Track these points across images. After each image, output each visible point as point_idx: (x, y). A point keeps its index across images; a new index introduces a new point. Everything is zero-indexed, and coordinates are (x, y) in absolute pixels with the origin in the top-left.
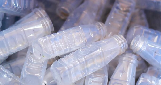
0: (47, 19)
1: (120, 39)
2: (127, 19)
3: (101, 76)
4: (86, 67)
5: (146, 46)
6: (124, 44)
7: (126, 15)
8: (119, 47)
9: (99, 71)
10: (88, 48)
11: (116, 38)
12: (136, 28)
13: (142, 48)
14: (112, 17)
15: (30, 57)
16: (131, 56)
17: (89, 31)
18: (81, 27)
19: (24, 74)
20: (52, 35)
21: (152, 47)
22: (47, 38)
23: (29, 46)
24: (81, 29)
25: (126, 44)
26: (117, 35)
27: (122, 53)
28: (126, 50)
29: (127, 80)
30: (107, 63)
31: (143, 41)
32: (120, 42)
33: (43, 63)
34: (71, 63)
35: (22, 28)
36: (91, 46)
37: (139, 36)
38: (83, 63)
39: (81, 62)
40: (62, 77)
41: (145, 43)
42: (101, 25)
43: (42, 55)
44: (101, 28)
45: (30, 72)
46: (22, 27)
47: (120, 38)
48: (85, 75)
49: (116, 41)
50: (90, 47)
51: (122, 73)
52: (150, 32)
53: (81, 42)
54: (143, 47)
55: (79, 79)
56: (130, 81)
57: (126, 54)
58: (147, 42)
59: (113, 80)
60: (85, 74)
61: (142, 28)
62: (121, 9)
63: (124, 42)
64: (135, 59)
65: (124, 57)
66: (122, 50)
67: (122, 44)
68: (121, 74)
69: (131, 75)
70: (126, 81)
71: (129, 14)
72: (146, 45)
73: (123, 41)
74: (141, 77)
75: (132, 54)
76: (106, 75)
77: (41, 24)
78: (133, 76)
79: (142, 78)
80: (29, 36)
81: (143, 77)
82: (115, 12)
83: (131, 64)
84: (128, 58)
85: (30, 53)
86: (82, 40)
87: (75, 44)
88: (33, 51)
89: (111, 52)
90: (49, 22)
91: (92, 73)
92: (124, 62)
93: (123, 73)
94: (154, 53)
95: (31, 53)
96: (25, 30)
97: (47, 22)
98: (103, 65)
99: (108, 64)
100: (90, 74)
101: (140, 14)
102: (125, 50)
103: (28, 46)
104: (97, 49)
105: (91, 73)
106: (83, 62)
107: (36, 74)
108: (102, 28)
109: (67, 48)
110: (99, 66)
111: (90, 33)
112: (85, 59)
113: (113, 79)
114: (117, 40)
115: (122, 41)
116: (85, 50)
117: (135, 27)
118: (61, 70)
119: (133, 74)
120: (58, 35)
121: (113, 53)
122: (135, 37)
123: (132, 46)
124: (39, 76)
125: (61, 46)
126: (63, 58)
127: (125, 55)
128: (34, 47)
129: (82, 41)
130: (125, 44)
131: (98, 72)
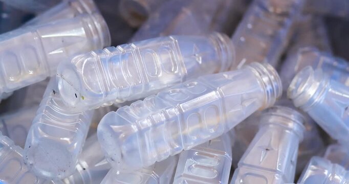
0: (96, 19)
1: (264, 73)
2: (284, 35)
3: (216, 155)
4: (181, 133)
5: (325, 94)
6: (274, 84)
7: (281, 24)
8: (262, 90)
9: (211, 142)
10: (189, 87)
11: (255, 68)
12: (304, 53)
13: (315, 97)
14: (250, 26)
15: (51, 101)
16: (290, 114)
17: (194, 50)
18: (175, 39)
19: (33, 137)
20: (107, 50)
21: (338, 95)
22: (92, 56)
23: (51, 76)
24: (175, 42)
25: (277, 84)
26: (258, 64)
27: (267, 107)
28: (277, 99)
29: (278, 169)
30: (231, 127)
31: (319, 81)
32: (265, 79)
33: (81, 117)
34: (147, 118)
35: (35, 33)
36: (196, 83)
37: (311, 68)
38: (173, 121)
39: (170, 116)
40: (124, 152)
41: (324, 85)
42: (222, 39)
43: (80, 94)
44: (221, 46)
45: (47, 134)
46: (36, 31)
47: (265, 70)
48: (178, 149)
49: (256, 77)
50: (193, 87)
51: (266, 151)
52: (335, 63)
53: (174, 71)
54: (317, 93)
55: (164, 158)
56: (283, 170)
57: (277, 108)
58: (329, 83)
59: (244, 166)
60: (178, 147)
61: (316, 54)
62: (271, 10)
63: (275, 80)
64: (298, 122)
65: (272, 115)
66: (268, 98)
67: (269, 84)
68: (263, 153)
69: (286, 159)
70: (275, 171)
71: (288, 22)
72: (325, 89)
73: (272, 77)
74: (310, 164)
75: (291, 109)
76: (226, 154)
77: (83, 29)
78: (291, 161)
79: (313, 166)
80: (51, 52)
81: (315, 164)
82: (257, 15)
83: (287, 131)
84: (281, 118)
85: (52, 93)
86: (176, 68)
87: (159, 76)
88: (60, 87)
89: (243, 101)
90: (101, 25)
91: (195, 147)
92: (271, 126)
93: (268, 152)
94: (343, 109)
95: (54, 91)
96: (43, 37)
97: (97, 24)
98: (222, 131)
99: (232, 130)
100: (189, 148)
101: (314, 27)
102: (275, 100)
103: (48, 76)
104: (209, 91)
105: (191, 147)
106: (176, 117)
107: (61, 139)
108: (224, 45)
109: (140, 82)
110: (213, 131)
111: (195, 55)
112: (180, 110)
113: (243, 164)
114: (257, 74)
115: (269, 78)
116: (180, 91)
117: (301, 50)
118: (121, 133)
119: (292, 157)
120: (120, 51)
121: (247, 104)
122: (301, 73)
123: (292, 91)
124: (70, 143)
125: (125, 78)
126: (129, 107)
127: (275, 111)
128: (62, 75)
129: (176, 70)
130: (276, 86)
131: (208, 146)
